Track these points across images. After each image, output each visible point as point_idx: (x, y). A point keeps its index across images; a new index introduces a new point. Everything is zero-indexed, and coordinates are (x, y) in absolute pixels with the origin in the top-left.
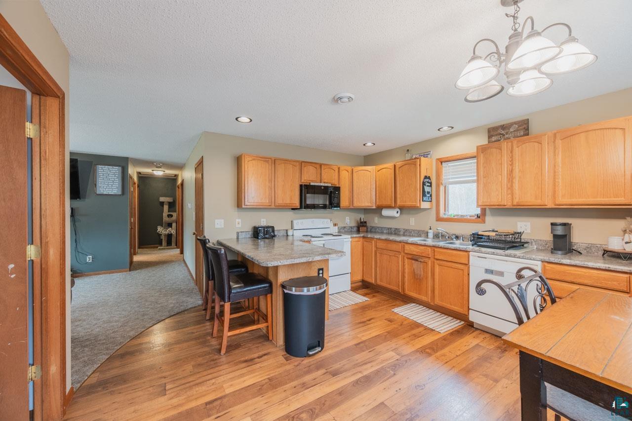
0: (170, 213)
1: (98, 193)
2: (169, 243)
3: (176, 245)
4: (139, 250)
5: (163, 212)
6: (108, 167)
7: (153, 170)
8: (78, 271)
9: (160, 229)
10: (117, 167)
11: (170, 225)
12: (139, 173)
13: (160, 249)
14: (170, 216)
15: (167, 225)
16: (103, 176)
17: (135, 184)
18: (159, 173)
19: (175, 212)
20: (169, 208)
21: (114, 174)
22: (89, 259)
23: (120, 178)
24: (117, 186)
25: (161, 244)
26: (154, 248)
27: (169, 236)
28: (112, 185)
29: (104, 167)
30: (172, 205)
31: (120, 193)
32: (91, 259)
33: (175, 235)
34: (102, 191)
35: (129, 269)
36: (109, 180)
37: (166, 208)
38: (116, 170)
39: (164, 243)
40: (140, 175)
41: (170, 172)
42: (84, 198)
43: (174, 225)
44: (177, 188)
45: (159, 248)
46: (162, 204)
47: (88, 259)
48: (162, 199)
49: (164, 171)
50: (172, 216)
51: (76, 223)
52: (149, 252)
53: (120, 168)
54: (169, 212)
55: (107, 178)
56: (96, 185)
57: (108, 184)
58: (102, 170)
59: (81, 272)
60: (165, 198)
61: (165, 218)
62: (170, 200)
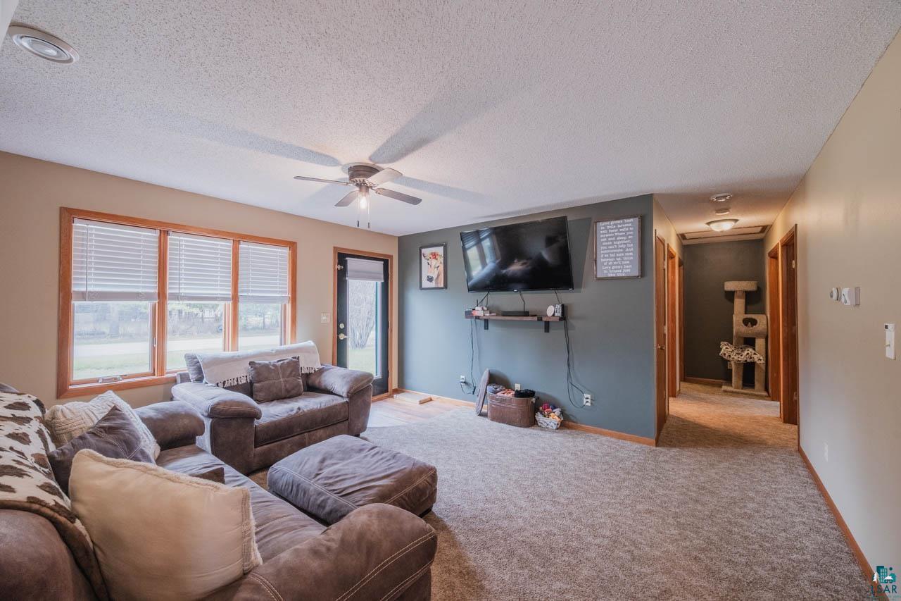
0: (749, 316)
1: (598, 276)
2: (748, 381)
3: (766, 389)
4: (682, 384)
5: (733, 313)
6: (616, 222)
7: (709, 224)
8: (572, 418)
9: (726, 349)
10: (632, 220)
11: (749, 342)
12: (682, 237)
13: (725, 391)
14: (750, 322)
15: (742, 341)
16: (607, 241)
17: (671, 256)
18: (723, 225)
19: (763, 312)
20: (747, 303)
21: (625, 235)
22: (587, 399)
23: (637, 241)
24: (632, 258)
25: (728, 380)
26: (713, 385)
27: (749, 368)
28: (622, 257)
29: (608, 223)
30: (754, 299)
31: (636, 273)
32: (589, 400)
33: (763, 367)
34: (605, 272)
35: (654, 441)
36: (618, 248)
37: (739, 304)
38: (630, 226)
39: (736, 379)
40: (685, 242)
41: (749, 220)
42: (580, 286)
43: (760, 343)
44: (767, 259)
45: (724, 388)
46: (730, 296)
47: (585, 400)
48: (730, 286)
49: (736, 221)
50: (754, 322)
51: (569, 331)
52: (703, 395)
53: (637, 219)
54: (746, 313)
55: (613, 244)
56: (596, 261)
57: (615, 258)
58: (606, 232)
59: (575, 420)
60: (736, 283)
61: (738, 327)
62: (749, 286)
